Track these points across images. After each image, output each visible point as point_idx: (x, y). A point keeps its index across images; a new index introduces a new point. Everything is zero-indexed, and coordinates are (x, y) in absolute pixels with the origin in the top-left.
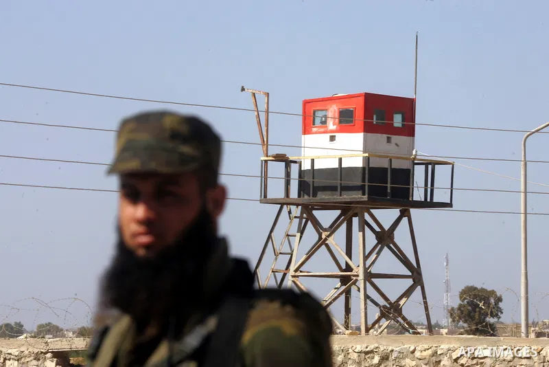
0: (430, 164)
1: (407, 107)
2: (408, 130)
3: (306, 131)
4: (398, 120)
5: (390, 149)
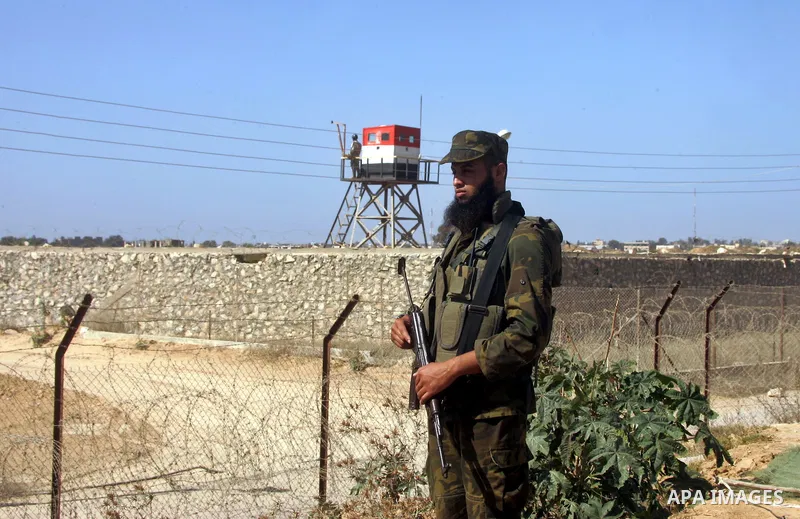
1: (416, 132)
2: (417, 144)
3: (365, 144)
4: (411, 139)
5: (408, 154)
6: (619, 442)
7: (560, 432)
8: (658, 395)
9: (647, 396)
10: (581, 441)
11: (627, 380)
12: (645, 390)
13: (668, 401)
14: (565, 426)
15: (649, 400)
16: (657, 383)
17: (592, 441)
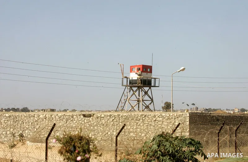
0: (155, 79)
3: (131, 72)
4: (149, 70)
6: (170, 146)
8: (190, 143)
9: (188, 143)
10: (163, 146)
11: (184, 140)
12: (187, 142)
13: (192, 144)
15: (188, 144)
16: (190, 140)
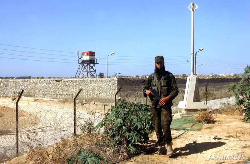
1: (94, 53)
2: (94, 55)
3: (83, 55)
4: (93, 54)
5: (92, 57)
6: (138, 120)
7: (125, 118)
8: (146, 109)
9: (144, 109)
10: (130, 120)
11: (140, 106)
12: (144, 108)
13: (148, 110)
14: (126, 117)
15: (144, 110)
16: (146, 107)
17: (132, 120)
